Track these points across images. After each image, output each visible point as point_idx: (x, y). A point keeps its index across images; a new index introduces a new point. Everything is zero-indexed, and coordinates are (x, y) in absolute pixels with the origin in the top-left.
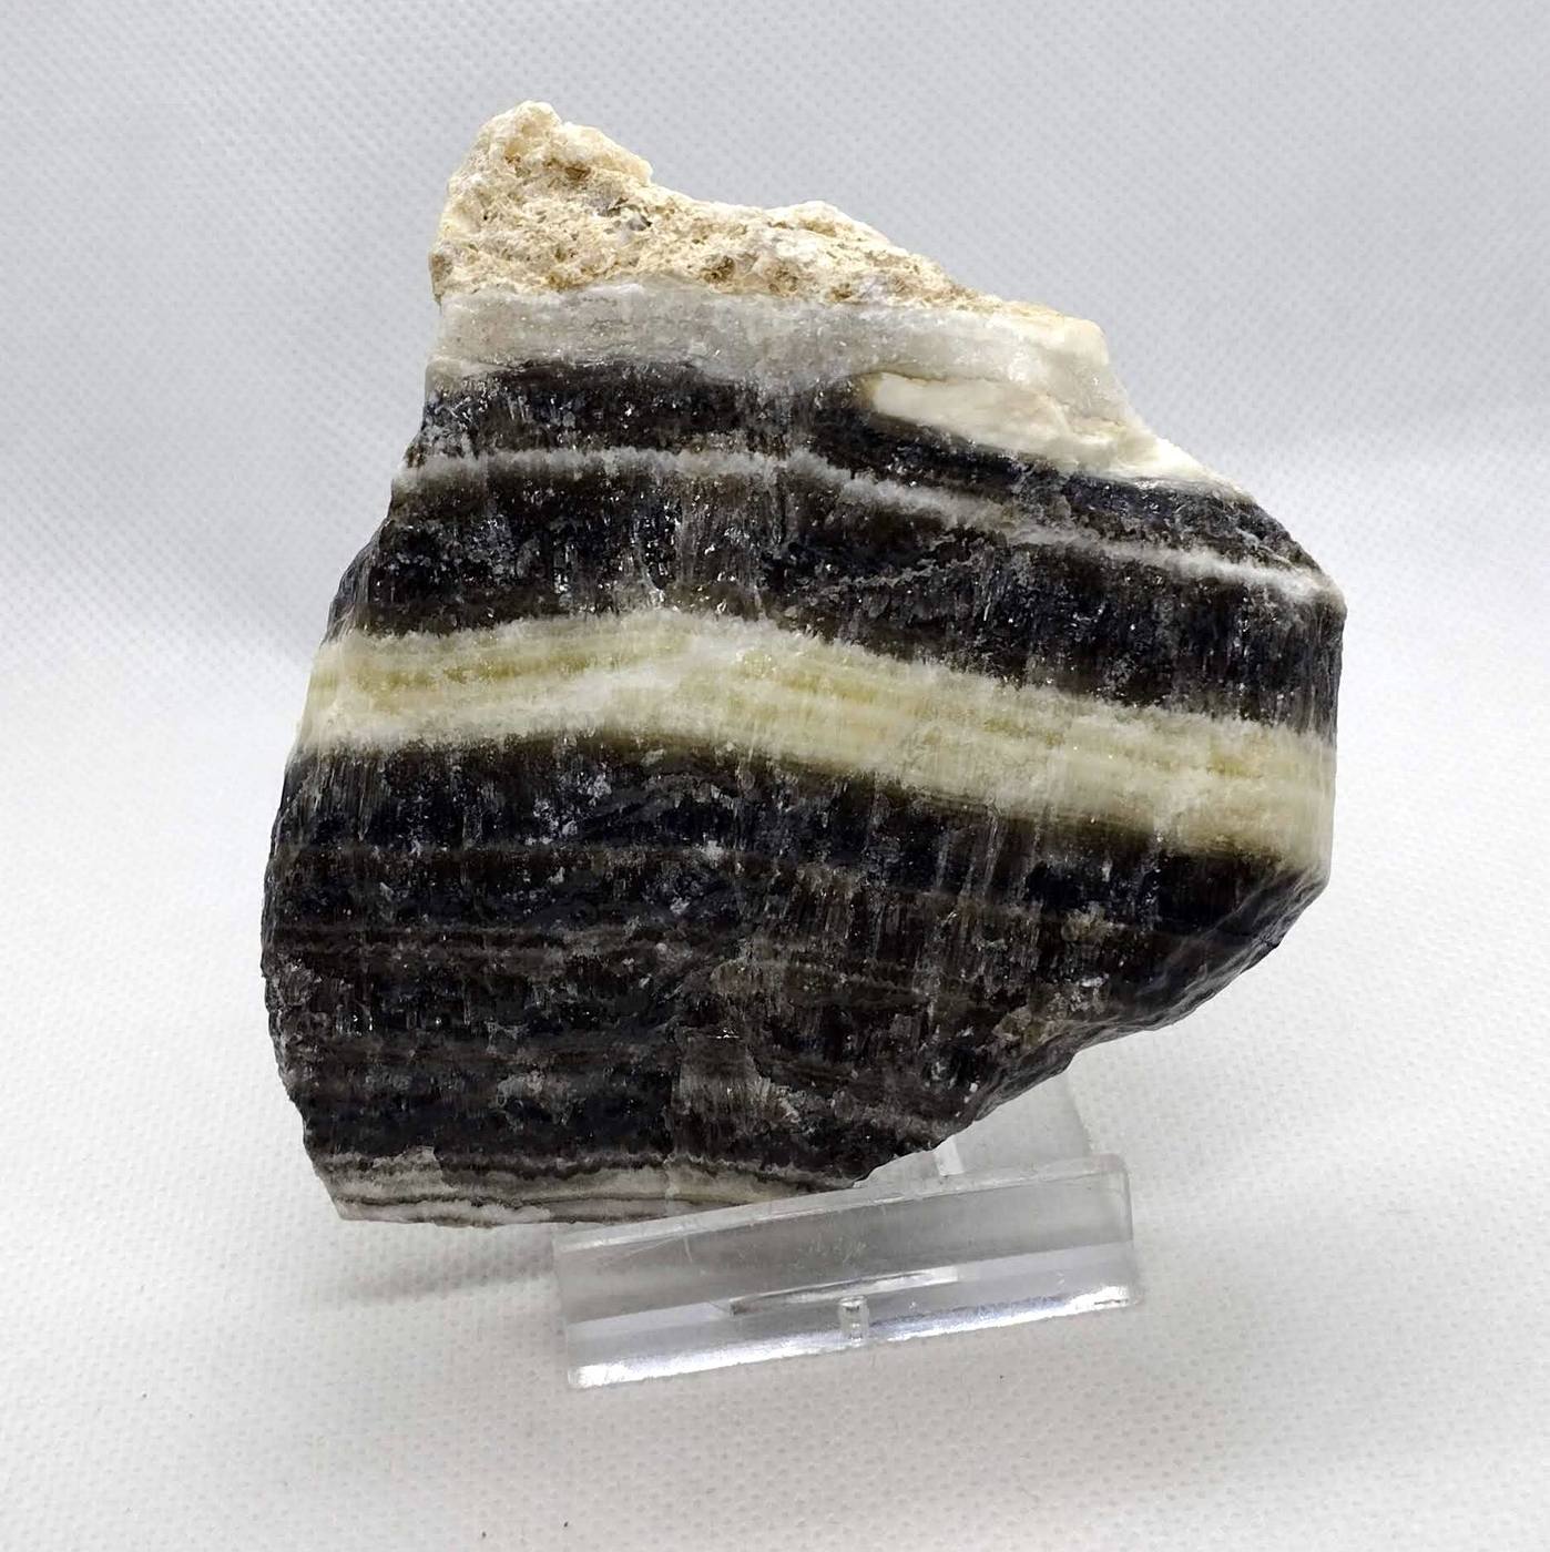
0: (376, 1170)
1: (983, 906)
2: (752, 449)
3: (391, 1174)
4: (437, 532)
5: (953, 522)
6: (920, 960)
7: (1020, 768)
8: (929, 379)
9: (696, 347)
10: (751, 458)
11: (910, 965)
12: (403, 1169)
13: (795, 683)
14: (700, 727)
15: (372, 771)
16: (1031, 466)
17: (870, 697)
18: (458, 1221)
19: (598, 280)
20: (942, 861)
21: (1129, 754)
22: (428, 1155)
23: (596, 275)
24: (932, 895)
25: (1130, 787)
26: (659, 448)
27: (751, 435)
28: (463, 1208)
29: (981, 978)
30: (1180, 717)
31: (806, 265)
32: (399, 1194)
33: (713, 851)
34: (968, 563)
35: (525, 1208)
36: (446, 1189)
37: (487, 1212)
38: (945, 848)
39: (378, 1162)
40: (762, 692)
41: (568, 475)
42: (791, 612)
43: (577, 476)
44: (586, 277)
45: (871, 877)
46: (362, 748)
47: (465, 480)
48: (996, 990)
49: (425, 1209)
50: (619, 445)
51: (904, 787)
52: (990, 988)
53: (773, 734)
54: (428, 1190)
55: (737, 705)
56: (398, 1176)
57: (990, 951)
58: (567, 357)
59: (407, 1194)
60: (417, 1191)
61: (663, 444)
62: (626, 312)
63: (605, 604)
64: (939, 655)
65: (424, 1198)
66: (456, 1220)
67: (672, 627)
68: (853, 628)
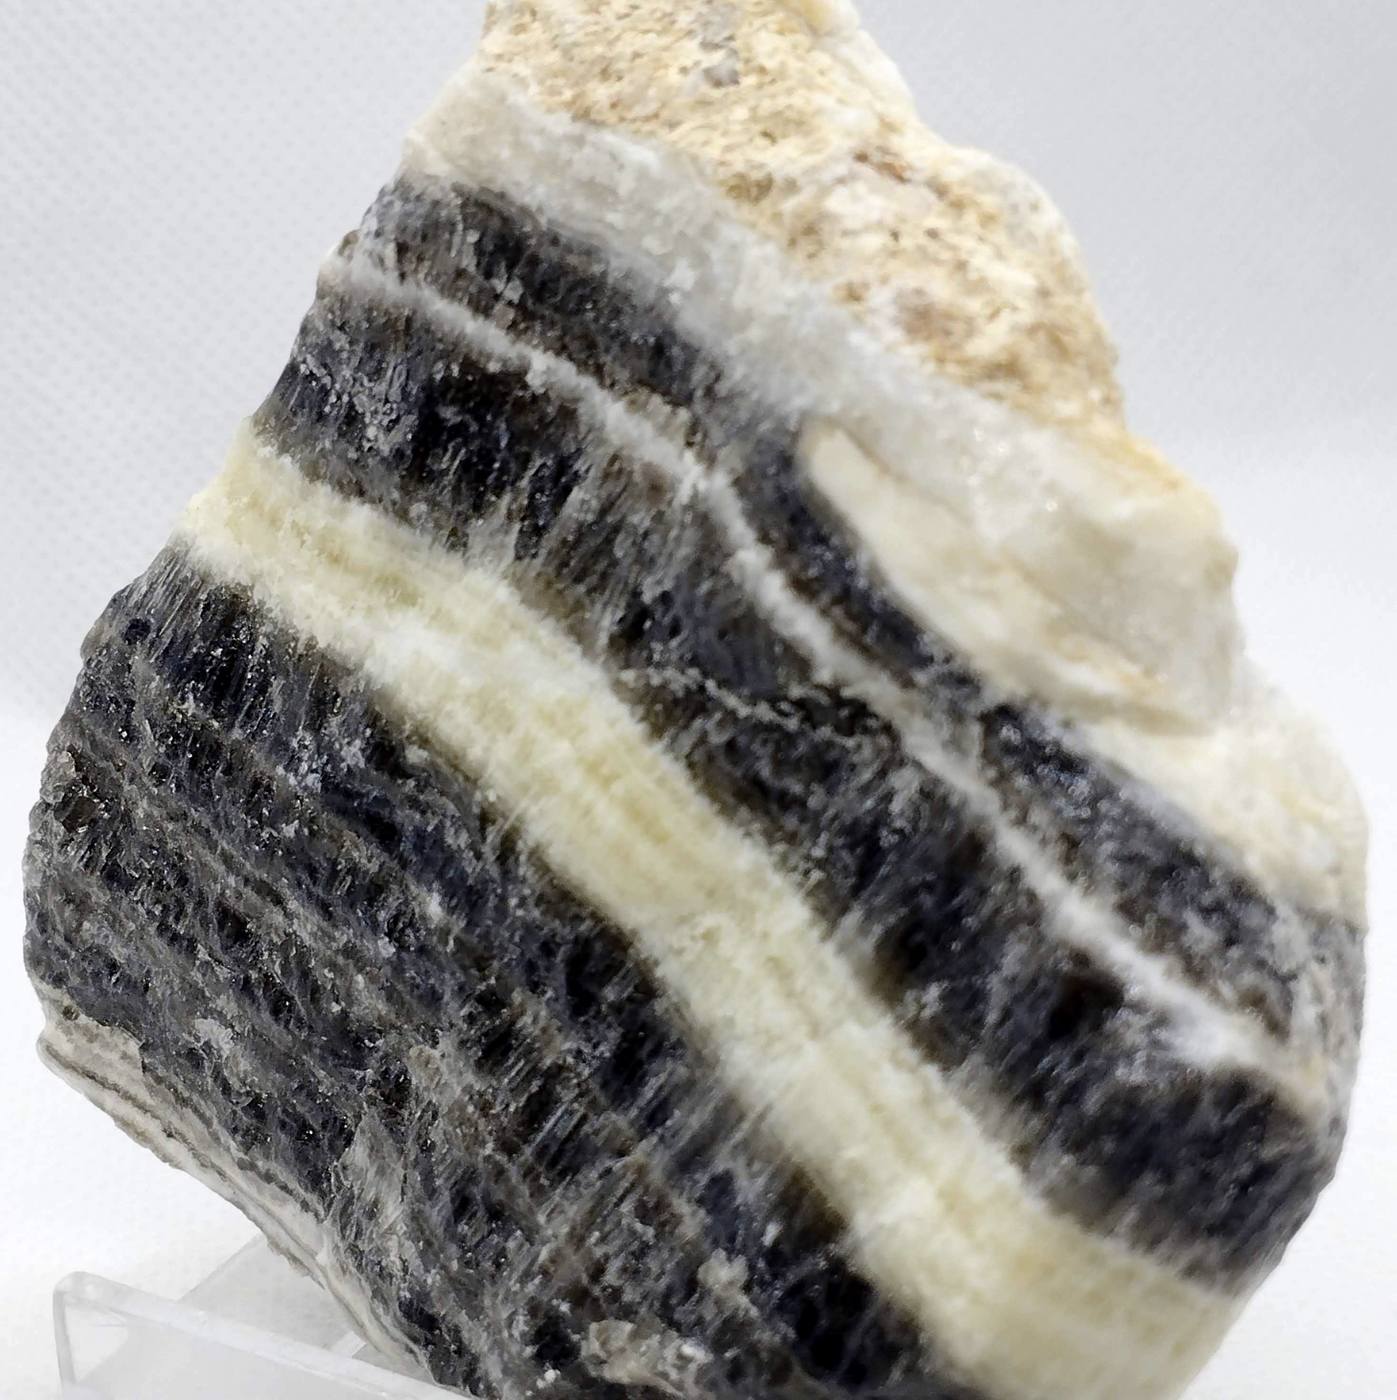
0: (77, 1026)
1: (656, 1177)
2: (689, 444)
3: (91, 1041)
4: (341, 350)
5: (824, 676)
6: (566, 1188)
7: (769, 1040)
8: (885, 469)
9: (683, 276)
10: (681, 456)
11: (553, 1186)
12: (106, 1046)
13: (592, 768)
14: (475, 753)
15: (194, 592)
16: (947, 660)
17: (660, 839)
18: (141, 1137)
19: (623, 127)
20: (648, 1092)
21: (877, 1108)
22: (133, 1047)
23: (622, 119)
24: (620, 1121)
25: (853, 1152)
26: (602, 384)
27: (694, 427)
28: (153, 1127)
29: (607, 1258)
30: (950, 1107)
31: (846, 233)
32: (90, 1067)
33: (433, 906)
34: (850, 743)
35: (212, 1171)
36: (143, 1095)
37: (172, 1146)
38: (663, 1077)
39: (83, 1019)
40: (556, 752)
41: (483, 360)
42: (629, 676)
43: (493, 367)
44: (612, 117)
45: (579, 1054)
46: (196, 560)
47: (380, 303)
48: (617, 1283)
49: (110, 1098)
50: (558, 354)
51: (659, 972)
52: (611, 1277)
53: (542, 812)
54: (122, 1083)
55: (525, 753)
56: (96, 1048)
57: (633, 1233)
58: (540, 210)
59: (99, 1073)
60: (113, 1078)
61: (608, 382)
62: (625, 184)
63: (457, 541)
64: (770, 839)
65: (115, 1088)
66: (139, 1134)
67: (500, 612)
68: (687, 741)
